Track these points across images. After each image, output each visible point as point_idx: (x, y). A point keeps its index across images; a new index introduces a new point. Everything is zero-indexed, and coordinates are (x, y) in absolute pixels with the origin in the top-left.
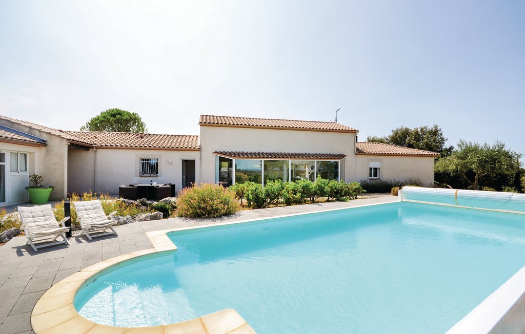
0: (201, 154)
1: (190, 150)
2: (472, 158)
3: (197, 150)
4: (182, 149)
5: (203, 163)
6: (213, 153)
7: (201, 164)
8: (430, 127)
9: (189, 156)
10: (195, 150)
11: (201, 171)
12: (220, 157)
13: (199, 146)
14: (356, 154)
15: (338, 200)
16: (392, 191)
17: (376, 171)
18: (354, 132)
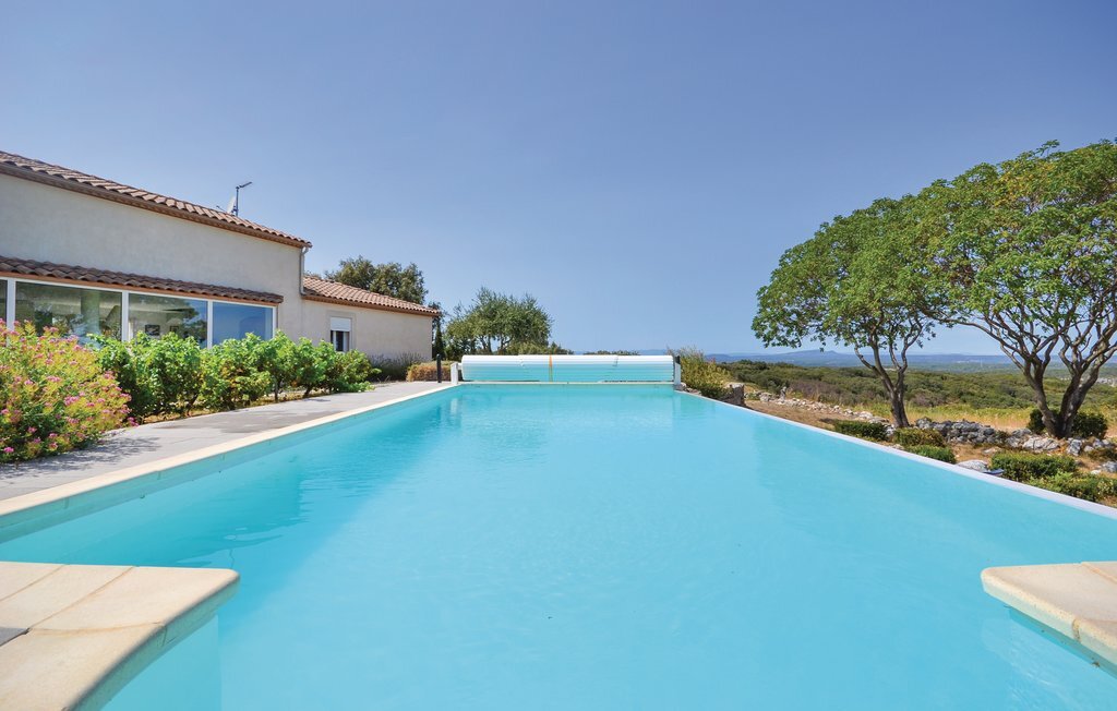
2: (502, 317)
8: (404, 267)
14: (304, 297)
15: (339, 388)
16: (410, 373)
17: (340, 338)
18: (300, 245)
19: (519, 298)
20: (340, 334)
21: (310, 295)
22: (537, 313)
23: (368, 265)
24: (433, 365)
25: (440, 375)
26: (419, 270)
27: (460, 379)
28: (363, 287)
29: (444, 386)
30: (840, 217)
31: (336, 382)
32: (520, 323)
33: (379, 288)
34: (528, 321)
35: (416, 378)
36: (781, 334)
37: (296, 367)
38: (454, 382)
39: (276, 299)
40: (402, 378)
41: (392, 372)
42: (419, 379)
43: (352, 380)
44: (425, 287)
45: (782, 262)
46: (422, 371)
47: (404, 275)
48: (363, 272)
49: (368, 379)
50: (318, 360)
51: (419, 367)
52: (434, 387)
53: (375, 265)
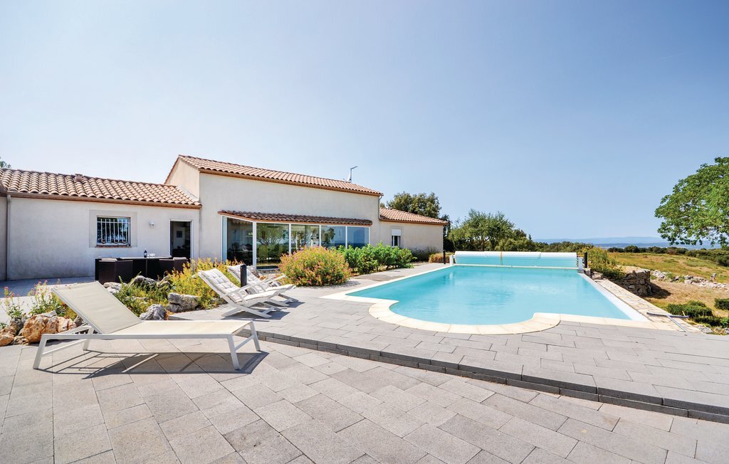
0: (200, 214)
1: (187, 206)
2: (482, 226)
3: (195, 208)
4: (173, 205)
5: (204, 227)
6: (219, 212)
7: (200, 229)
9: (181, 215)
10: (193, 207)
11: (200, 238)
12: (228, 219)
13: (199, 202)
14: (380, 220)
15: (401, 267)
16: (430, 258)
17: (396, 240)
18: (378, 195)
19: (494, 214)
20: (396, 237)
21: (383, 219)
22: (505, 223)
23: (408, 196)
24: (441, 255)
25: (445, 260)
26: (436, 196)
27: (454, 263)
28: (406, 210)
29: (447, 266)
30: (719, 158)
31: (399, 263)
32: (493, 229)
33: (414, 209)
34: (499, 228)
35: (433, 262)
36: (683, 236)
37: (385, 258)
38: (451, 264)
39: (369, 223)
40: (427, 260)
41: (422, 257)
42: (435, 262)
43: (405, 263)
44: (440, 206)
45: (676, 189)
46: (436, 258)
47: (428, 200)
48: (406, 200)
49: (411, 262)
50: (393, 254)
51: (435, 256)
52: (441, 266)
53: (412, 196)
